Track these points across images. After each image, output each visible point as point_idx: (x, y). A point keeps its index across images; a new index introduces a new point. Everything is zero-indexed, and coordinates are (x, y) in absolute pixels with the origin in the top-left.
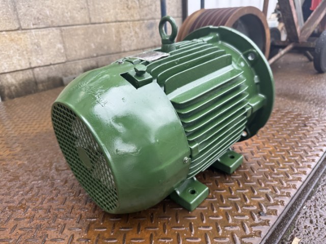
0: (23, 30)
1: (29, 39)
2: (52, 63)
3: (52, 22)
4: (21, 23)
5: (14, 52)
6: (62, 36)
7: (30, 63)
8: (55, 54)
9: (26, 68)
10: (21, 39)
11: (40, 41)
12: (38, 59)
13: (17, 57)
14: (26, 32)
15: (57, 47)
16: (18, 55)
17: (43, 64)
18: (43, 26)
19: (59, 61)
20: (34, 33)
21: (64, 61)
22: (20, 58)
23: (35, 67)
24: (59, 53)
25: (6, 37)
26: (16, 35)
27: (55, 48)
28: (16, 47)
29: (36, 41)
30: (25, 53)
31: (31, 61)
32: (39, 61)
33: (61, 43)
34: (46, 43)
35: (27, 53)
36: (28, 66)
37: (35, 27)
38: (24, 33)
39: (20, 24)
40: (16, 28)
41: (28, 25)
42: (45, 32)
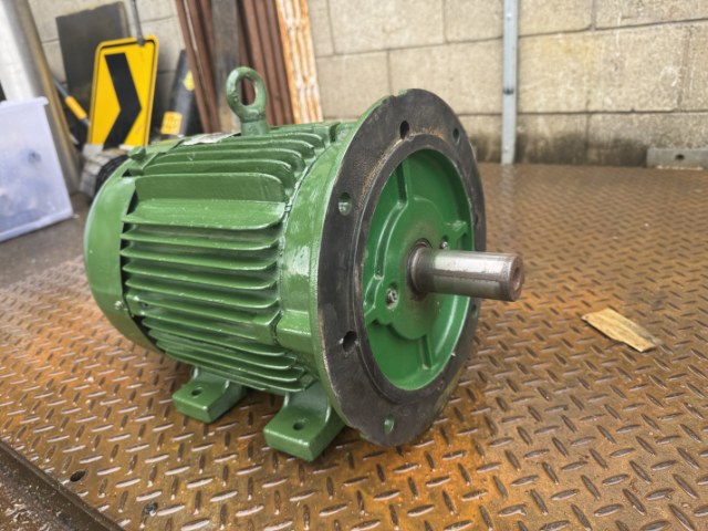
0: (597, 29)
1: (603, 51)
2: (637, 109)
3: (673, 9)
4: (599, 14)
5: (566, 75)
6: (687, 45)
7: (588, 102)
8: (652, 88)
9: (577, 110)
10: (587, 48)
11: (628, 55)
12: (608, 94)
13: (568, 86)
14: (602, 35)
15: (662, 73)
16: (570, 82)
17: (614, 108)
18: (646, 21)
19: (656, 108)
20: (617, 37)
21: (668, 109)
22: (572, 88)
23: (595, 112)
24: (662, 88)
25: (559, 45)
26: (580, 42)
27: (658, 74)
28: (573, 65)
29: (618, 54)
30: (584, 79)
31: (591, 97)
32: (608, 101)
33: (676, 63)
34: (638, 61)
35: (588, 81)
36: (582, 107)
37: (625, 22)
38: (596, 38)
39: (594, 17)
40: (585, 26)
41: (612, 18)
42: (644, 34)
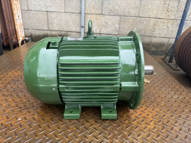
0: (103, 15)
1: (104, 20)
2: (111, 33)
3: (118, 13)
4: (103, 11)
5: (96, 24)
6: (120, 21)
7: (100, 31)
8: (114, 29)
9: (98, 33)
10: (100, 19)
11: (109, 21)
12: (105, 30)
13: (96, 27)
14: (104, 16)
15: (115, 26)
16: (97, 26)
17: (106, 33)
18: (112, 14)
19: (114, 34)
20: (107, 17)
21: (116, 34)
22: (97, 28)
23: (102, 34)
24: (115, 29)
25: (94, 17)
26: (99, 17)
27: (114, 26)
28: (97, 22)
29: (107, 21)
30: (100, 26)
31: (101, 30)
32: (105, 31)
33: (118, 24)
34: (111, 23)
35: (101, 26)
36: (99, 32)
37: (108, 14)
38: (102, 17)
39: (102, 12)
40: (100, 14)
41: (106, 13)
42: (112, 17)
